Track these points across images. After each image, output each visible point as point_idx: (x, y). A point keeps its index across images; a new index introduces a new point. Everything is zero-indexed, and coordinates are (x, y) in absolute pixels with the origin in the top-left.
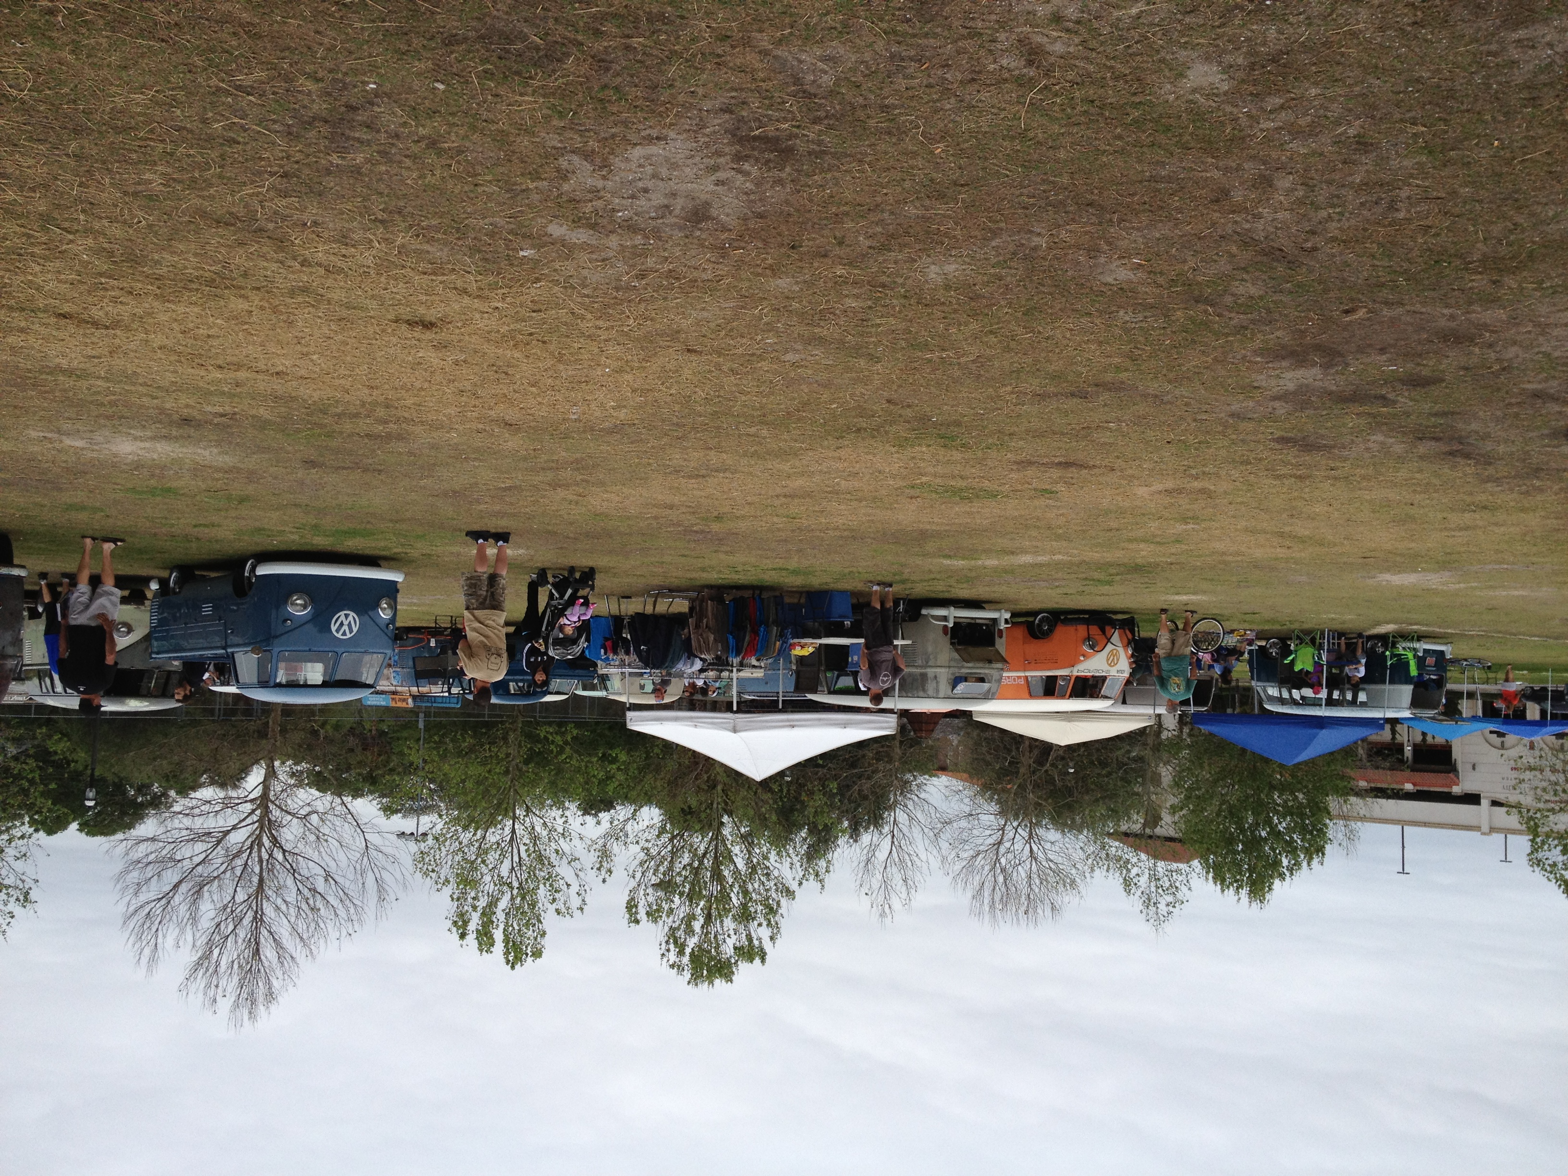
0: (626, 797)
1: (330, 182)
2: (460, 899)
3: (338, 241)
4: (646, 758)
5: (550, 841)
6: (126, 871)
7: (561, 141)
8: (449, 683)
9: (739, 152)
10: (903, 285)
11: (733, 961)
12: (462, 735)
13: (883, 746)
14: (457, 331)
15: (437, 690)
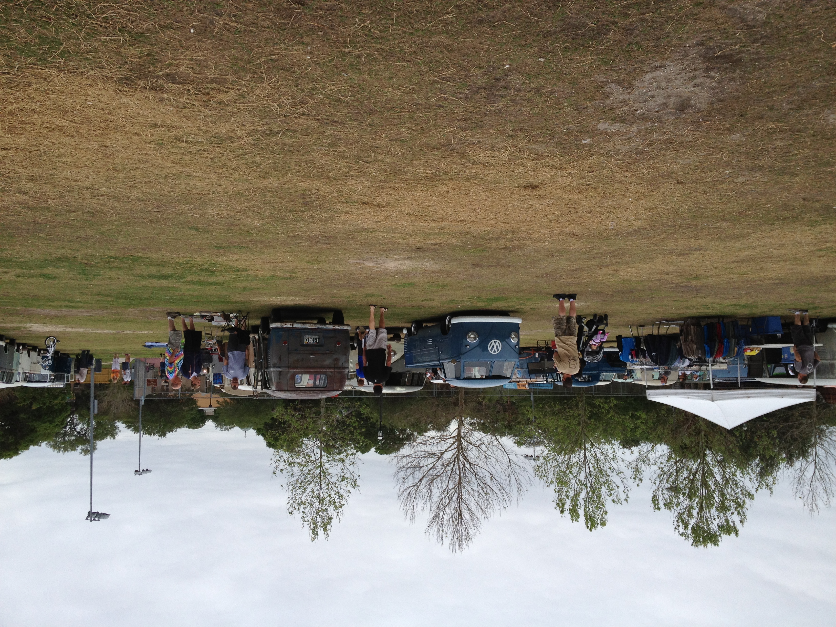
0: (647, 438)
1: (486, 120)
2: (559, 491)
3: (490, 150)
4: (657, 417)
5: (606, 462)
6: (398, 472)
7: (606, 78)
8: (546, 376)
9: (708, 66)
10: (812, 129)
11: (718, 534)
12: (554, 404)
13: (805, 409)
14: (549, 188)
15: (540, 380)
